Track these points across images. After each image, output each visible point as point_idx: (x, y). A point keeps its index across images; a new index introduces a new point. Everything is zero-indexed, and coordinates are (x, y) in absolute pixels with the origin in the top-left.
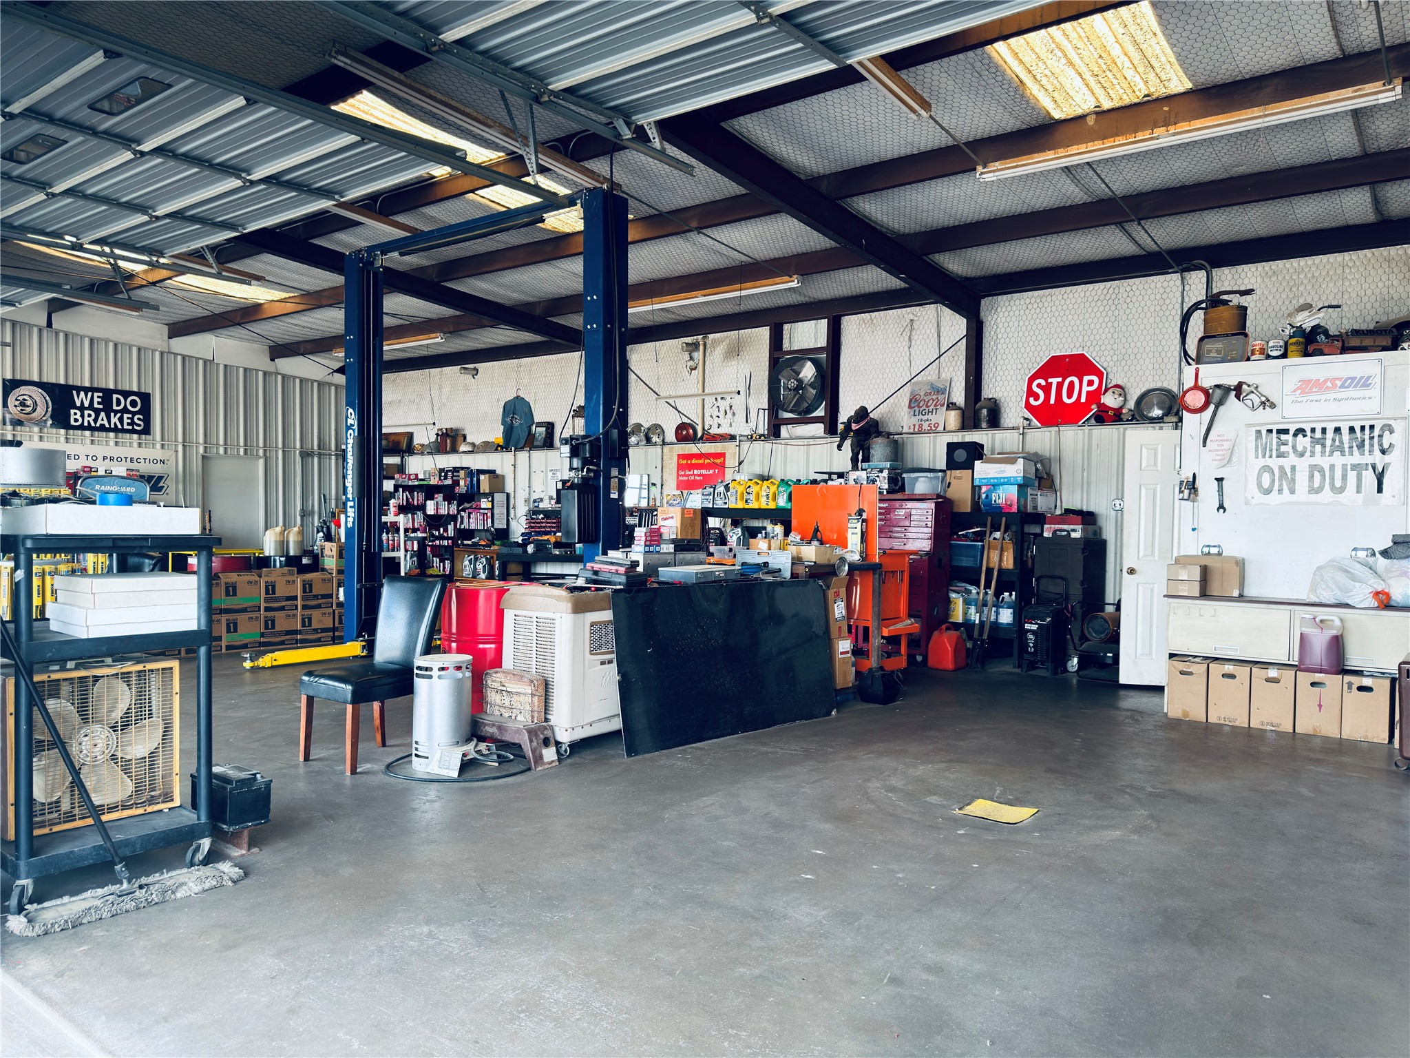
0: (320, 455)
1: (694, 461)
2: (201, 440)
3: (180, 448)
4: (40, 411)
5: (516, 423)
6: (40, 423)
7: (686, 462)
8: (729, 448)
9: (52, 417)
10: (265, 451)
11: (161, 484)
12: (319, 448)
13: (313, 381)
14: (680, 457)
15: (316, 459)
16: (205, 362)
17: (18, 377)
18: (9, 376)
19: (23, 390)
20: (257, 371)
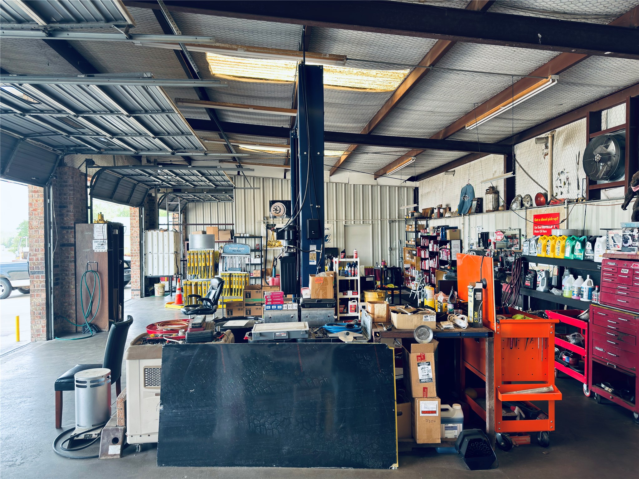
0: (399, 221)
1: (542, 220)
2: (344, 218)
3: (335, 222)
4: (282, 212)
5: (466, 200)
6: (282, 216)
7: (539, 220)
8: (561, 210)
9: (286, 214)
10: (372, 221)
11: (327, 238)
12: (399, 218)
13: (395, 186)
14: (536, 217)
15: (397, 224)
16: (345, 184)
17: (274, 199)
18: (271, 200)
19: (276, 204)
20: (368, 185)
